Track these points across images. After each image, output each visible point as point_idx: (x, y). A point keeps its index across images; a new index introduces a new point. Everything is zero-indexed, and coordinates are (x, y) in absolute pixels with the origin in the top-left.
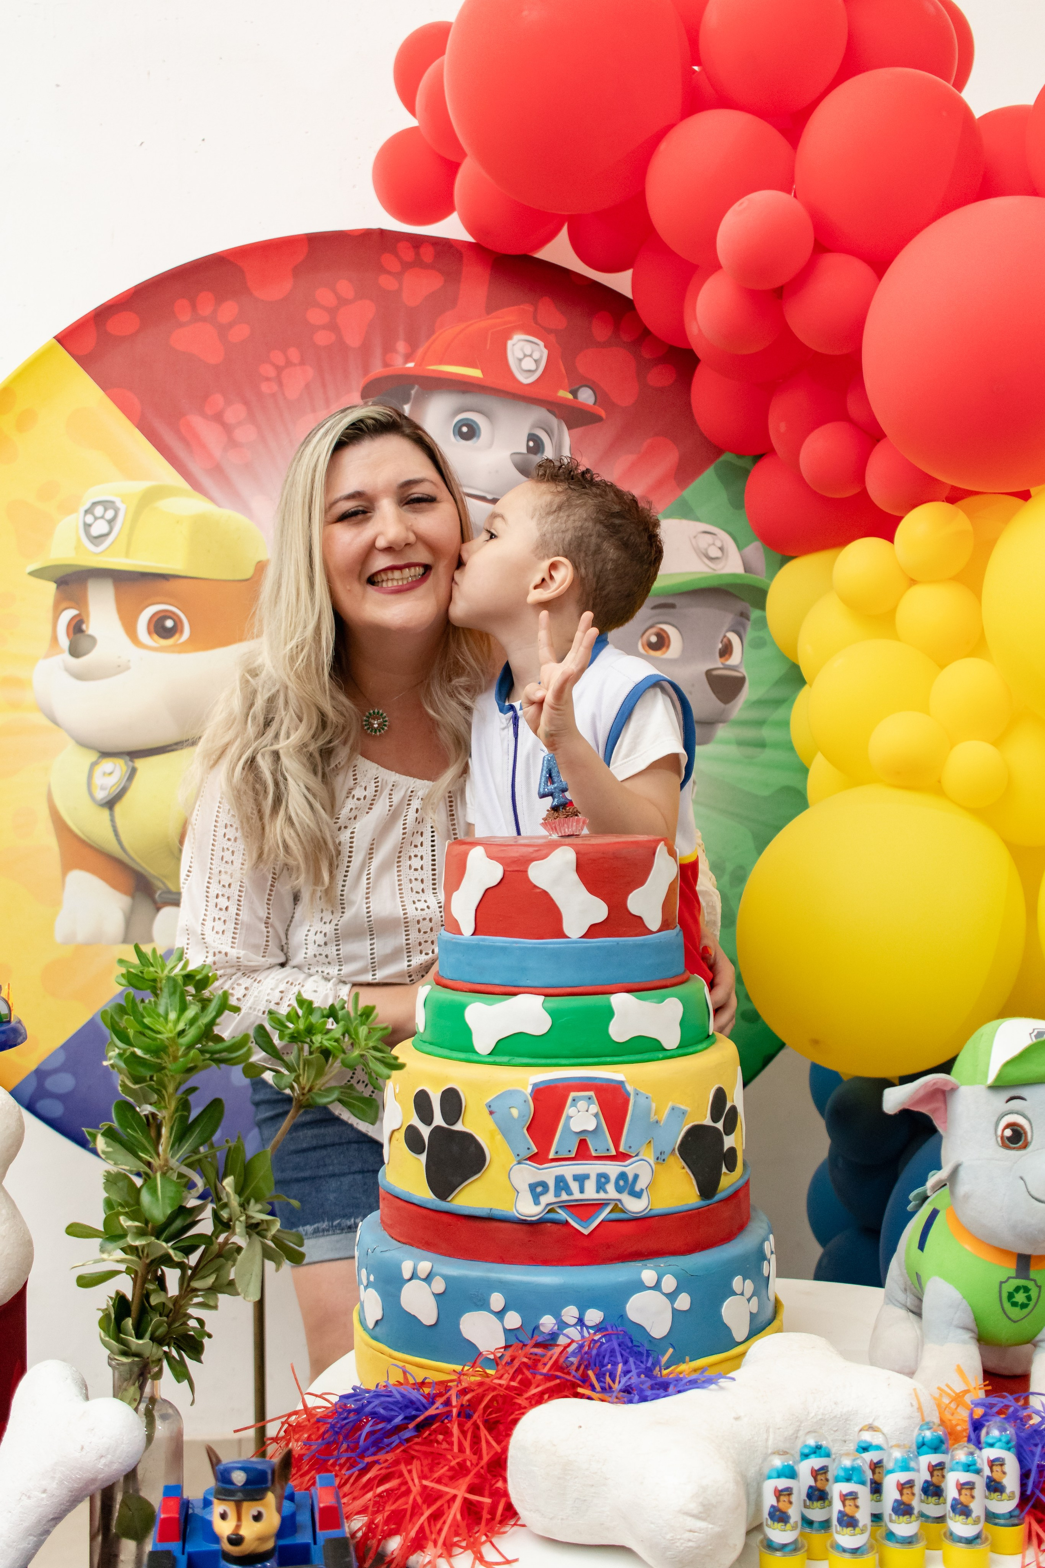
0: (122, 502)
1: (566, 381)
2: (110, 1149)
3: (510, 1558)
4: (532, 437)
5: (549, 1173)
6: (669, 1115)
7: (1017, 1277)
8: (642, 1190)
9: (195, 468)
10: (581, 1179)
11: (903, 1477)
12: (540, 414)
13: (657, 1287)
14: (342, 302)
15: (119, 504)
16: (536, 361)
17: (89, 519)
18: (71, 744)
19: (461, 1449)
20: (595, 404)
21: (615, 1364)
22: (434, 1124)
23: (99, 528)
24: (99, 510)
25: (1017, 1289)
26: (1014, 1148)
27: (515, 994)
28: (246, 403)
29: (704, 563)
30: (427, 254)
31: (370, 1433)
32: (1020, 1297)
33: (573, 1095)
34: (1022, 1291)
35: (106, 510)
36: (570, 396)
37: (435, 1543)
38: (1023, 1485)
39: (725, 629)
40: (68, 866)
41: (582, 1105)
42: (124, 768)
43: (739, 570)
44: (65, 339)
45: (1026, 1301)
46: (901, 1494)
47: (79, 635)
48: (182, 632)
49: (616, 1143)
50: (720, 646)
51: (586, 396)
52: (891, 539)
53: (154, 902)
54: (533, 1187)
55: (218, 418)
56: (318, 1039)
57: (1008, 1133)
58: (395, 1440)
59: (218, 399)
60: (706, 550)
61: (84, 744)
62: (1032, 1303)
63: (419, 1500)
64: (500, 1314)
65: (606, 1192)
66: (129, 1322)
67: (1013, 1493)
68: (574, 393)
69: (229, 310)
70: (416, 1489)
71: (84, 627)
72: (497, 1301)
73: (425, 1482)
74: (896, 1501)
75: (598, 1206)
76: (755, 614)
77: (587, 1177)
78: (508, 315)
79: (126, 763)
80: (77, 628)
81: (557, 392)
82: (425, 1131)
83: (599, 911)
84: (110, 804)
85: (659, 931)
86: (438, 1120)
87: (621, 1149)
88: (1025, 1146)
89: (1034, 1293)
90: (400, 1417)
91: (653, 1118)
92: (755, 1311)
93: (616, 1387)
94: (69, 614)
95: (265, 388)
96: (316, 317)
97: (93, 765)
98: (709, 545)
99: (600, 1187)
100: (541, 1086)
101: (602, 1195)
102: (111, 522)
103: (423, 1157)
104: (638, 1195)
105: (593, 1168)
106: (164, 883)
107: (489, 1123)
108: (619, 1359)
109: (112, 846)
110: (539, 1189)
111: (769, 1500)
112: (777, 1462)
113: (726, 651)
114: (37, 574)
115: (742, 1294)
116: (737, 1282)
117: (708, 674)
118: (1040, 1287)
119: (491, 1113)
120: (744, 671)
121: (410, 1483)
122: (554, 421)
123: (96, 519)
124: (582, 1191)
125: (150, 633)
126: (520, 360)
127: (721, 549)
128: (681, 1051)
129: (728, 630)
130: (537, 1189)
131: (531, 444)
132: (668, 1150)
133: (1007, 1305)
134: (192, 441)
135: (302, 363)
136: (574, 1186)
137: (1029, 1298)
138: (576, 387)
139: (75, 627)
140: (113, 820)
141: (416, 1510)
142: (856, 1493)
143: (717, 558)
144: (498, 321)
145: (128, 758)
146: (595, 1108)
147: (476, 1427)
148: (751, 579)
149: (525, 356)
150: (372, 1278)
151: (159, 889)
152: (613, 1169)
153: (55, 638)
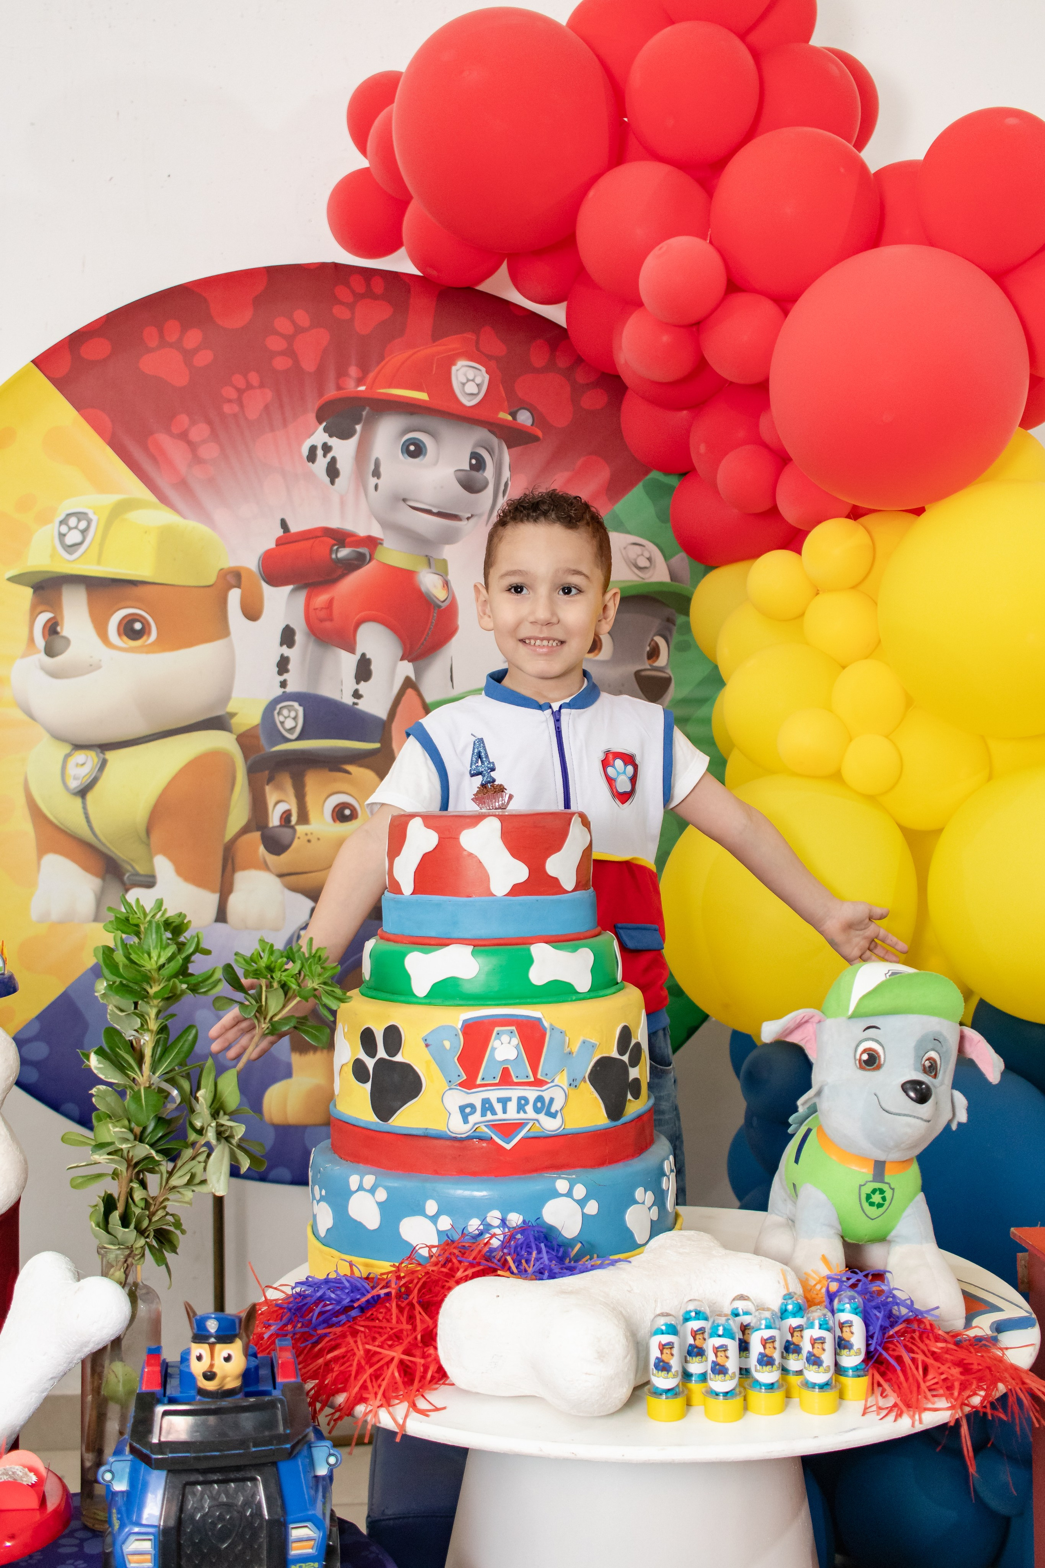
0: (94, 513)
1: (506, 403)
2: (101, 1066)
3: (439, 1406)
4: (474, 455)
5: (476, 1098)
6: (580, 1047)
7: (874, 1180)
8: (557, 1112)
9: (162, 482)
10: (504, 1101)
11: (767, 1333)
12: (482, 434)
13: (569, 1194)
14: (299, 330)
15: (91, 516)
16: (478, 385)
17: (64, 529)
18: (46, 736)
19: (399, 1321)
20: (532, 425)
21: (530, 1253)
22: (378, 1057)
23: (73, 537)
24: (73, 521)
25: (874, 1191)
26: (869, 1070)
27: (447, 945)
28: (210, 423)
29: (634, 572)
30: (378, 287)
31: (321, 1313)
32: (877, 1198)
33: (497, 1029)
34: (878, 1192)
35: (79, 521)
36: (510, 418)
37: (376, 1394)
38: (868, 1345)
39: (652, 633)
40: (43, 849)
41: (505, 1038)
42: (96, 760)
43: (666, 578)
44: (42, 362)
45: (881, 1202)
46: (765, 1348)
47: (55, 636)
48: (149, 634)
49: (535, 1072)
50: (648, 649)
51: (525, 418)
52: (799, 551)
53: (123, 883)
54: (462, 1109)
55: (184, 436)
56: (277, 975)
57: (865, 1057)
58: (343, 1318)
59: (184, 419)
60: (635, 560)
61: (58, 737)
62: (887, 1203)
63: (363, 1362)
64: (434, 1219)
65: (525, 1112)
66: (115, 1216)
67: (859, 1349)
68: (514, 415)
69: (193, 338)
70: (360, 1353)
71: (59, 629)
72: (431, 1207)
73: (368, 1347)
74: (760, 1354)
75: (519, 1125)
76: (680, 619)
77: (510, 1099)
78: (452, 343)
79: (98, 756)
80: (52, 629)
81: (497, 414)
82: (370, 1063)
83: (520, 872)
84: (83, 793)
85: (574, 891)
86: (381, 1053)
87: (539, 1076)
88: (879, 1067)
89: (888, 1194)
90: (348, 1300)
91: (567, 1050)
92: (655, 1218)
93: (530, 1270)
94: (44, 618)
95: (227, 409)
96: (275, 344)
97: (67, 756)
98: (638, 556)
99: (521, 1108)
100: (470, 1022)
101: (522, 1115)
102: (84, 532)
103: (368, 1085)
104: (553, 1116)
105: (514, 1093)
106: (133, 867)
107: (425, 1053)
108: (534, 1246)
109: (84, 831)
110: (468, 1110)
111: (655, 1353)
112: (661, 1322)
113: (654, 653)
114: (16, 579)
115: (643, 1203)
116: (639, 1193)
117: (637, 674)
118: (893, 1189)
119: (427, 1046)
120: (670, 672)
121: (356, 1350)
122: (495, 441)
123: (70, 529)
124: (505, 1112)
125: (119, 634)
126: (464, 384)
127: (649, 559)
128: (592, 994)
129: (655, 635)
130: (465, 1111)
131: (474, 462)
132: (579, 1078)
133: (866, 1205)
134: (159, 457)
135: (262, 386)
136: (498, 1107)
137: (884, 1199)
138: (515, 409)
139: (50, 630)
140: (85, 808)
141: (360, 1369)
142: (726, 1346)
143: (645, 568)
144: (444, 347)
145: (99, 750)
146: (516, 1041)
147: (411, 1305)
148: (677, 587)
149: (468, 380)
150: (323, 1193)
151: (128, 871)
152: (531, 1094)
153: (31, 639)
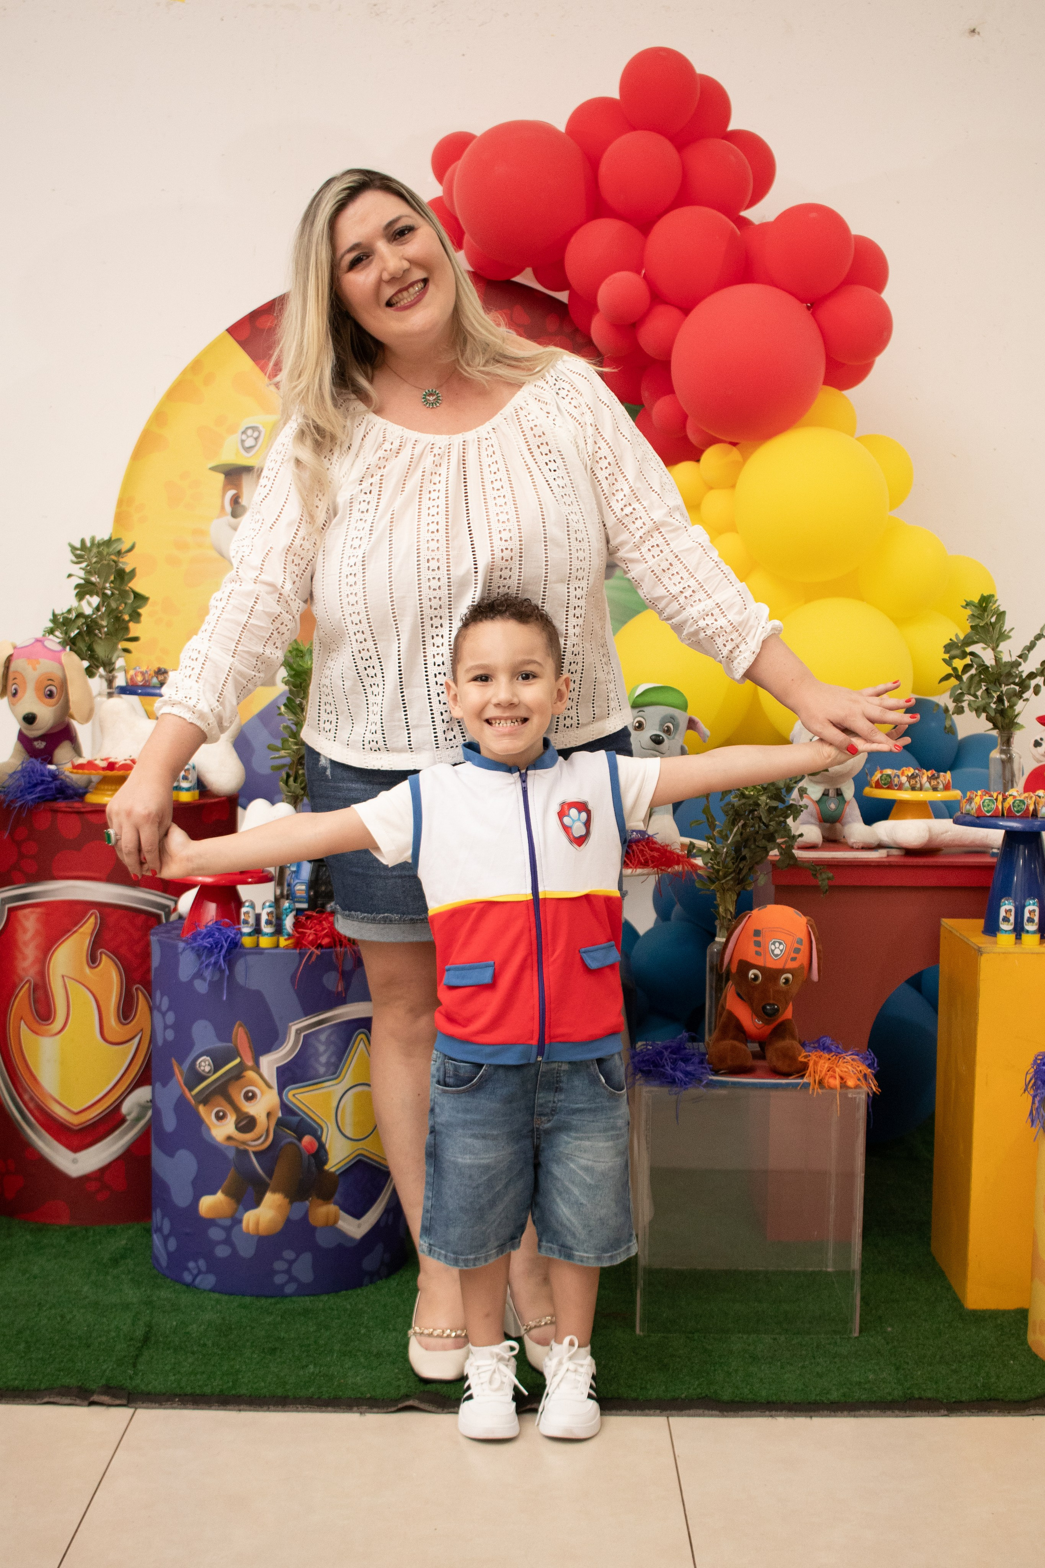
0: (263, 426)
15: (261, 428)
17: (244, 437)
23: (249, 442)
24: (250, 432)
35: (254, 432)
44: (233, 330)
47: (237, 505)
52: (699, 462)
71: (240, 500)
80: (235, 501)
94: (231, 493)
102: (256, 439)
114: (214, 469)
123: (248, 437)
153: (223, 507)
